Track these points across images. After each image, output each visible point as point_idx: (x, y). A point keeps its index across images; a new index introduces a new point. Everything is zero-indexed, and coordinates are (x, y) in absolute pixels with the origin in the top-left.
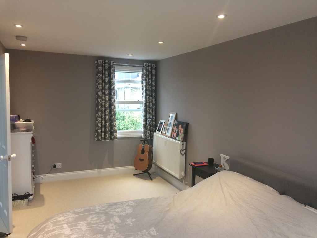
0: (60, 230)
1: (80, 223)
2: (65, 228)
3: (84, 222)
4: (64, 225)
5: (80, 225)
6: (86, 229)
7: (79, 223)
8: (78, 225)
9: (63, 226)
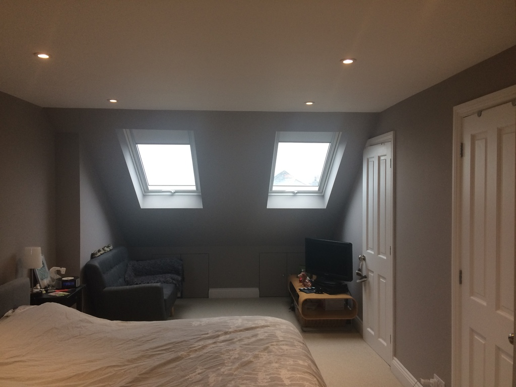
0: (293, 377)
1: (265, 384)
2: (287, 379)
3: (260, 385)
4: (290, 383)
5: (266, 381)
6: (260, 373)
7: (267, 384)
8: (270, 380)
9: (290, 381)
